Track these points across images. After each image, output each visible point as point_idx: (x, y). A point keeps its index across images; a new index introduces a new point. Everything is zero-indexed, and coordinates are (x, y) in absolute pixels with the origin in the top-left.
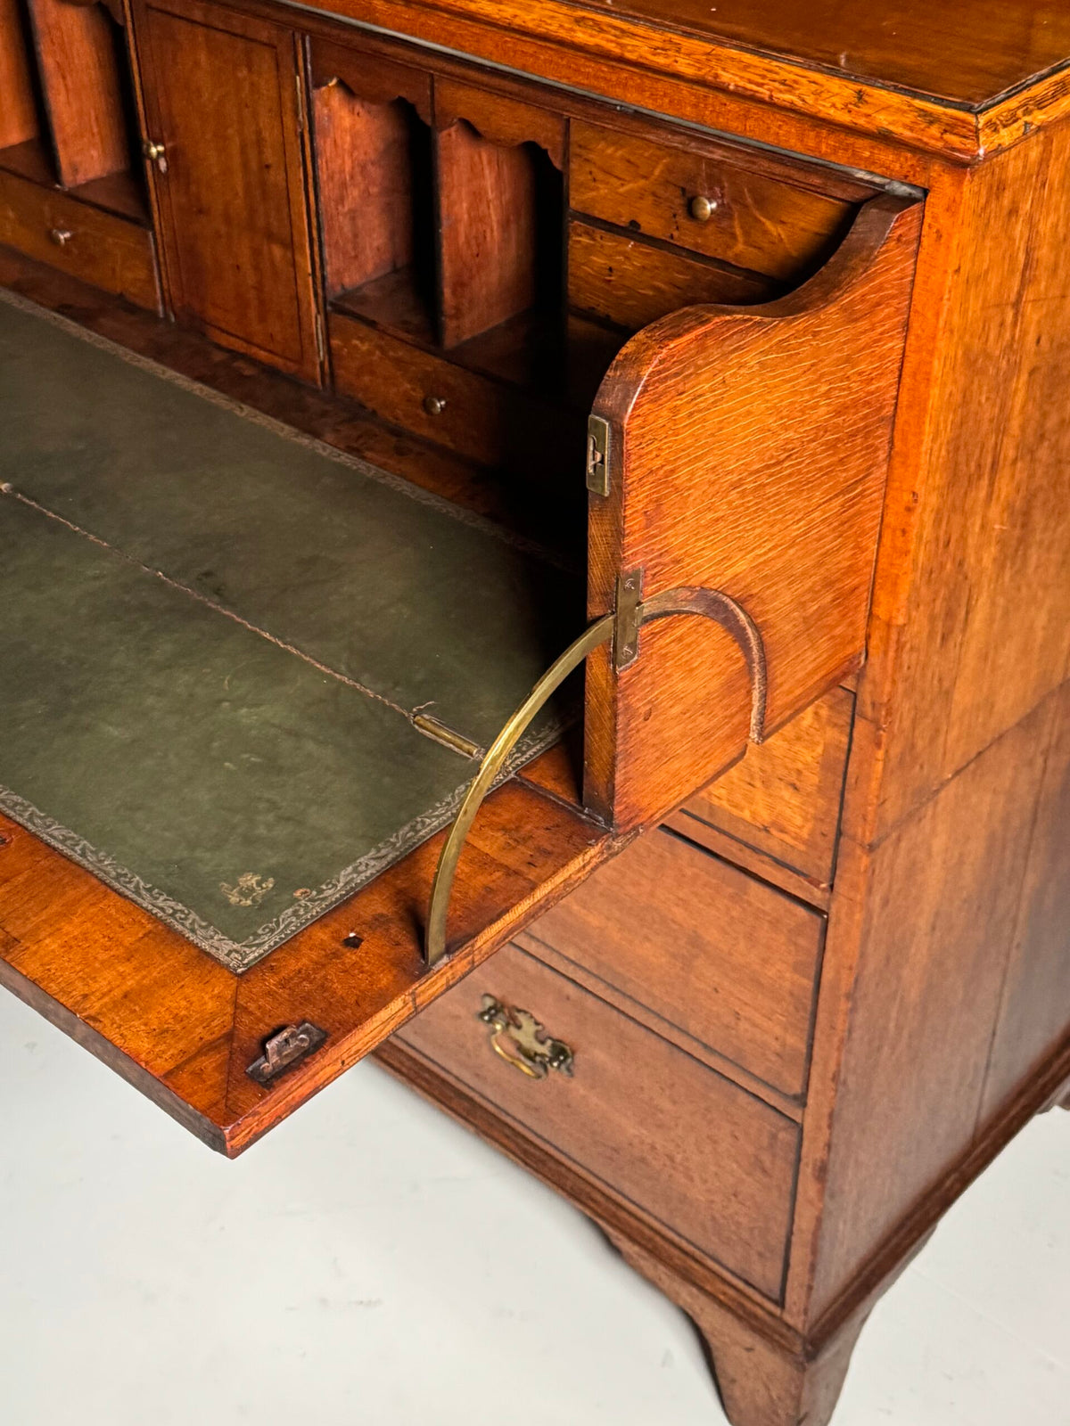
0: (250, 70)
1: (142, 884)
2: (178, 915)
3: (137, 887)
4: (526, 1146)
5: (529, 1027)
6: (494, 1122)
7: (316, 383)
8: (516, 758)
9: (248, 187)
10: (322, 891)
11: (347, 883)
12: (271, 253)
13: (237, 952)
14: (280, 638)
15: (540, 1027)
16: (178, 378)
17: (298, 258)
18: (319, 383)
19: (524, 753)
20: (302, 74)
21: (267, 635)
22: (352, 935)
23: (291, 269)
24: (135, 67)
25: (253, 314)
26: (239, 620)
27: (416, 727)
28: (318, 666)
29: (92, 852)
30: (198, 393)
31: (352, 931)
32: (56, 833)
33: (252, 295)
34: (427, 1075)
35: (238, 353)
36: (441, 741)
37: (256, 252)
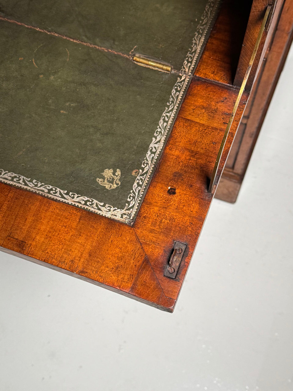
1: (62, 191)
2: (88, 203)
3: (60, 194)
8: (190, 67)
10: (143, 169)
11: (152, 161)
13: (125, 214)
14: (45, 29)
19: (191, 62)
21: (38, 29)
22: (169, 188)
26: (19, 24)
27: (135, 62)
28: (72, 40)
29: (29, 181)
31: (168, 185)
32: (6, 176)
36: (151, 67)
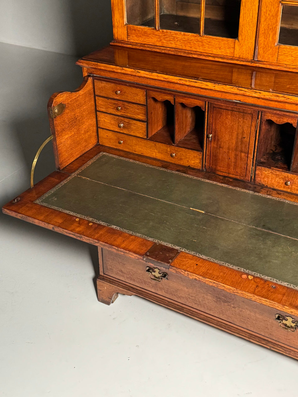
0: (243, 119)
4: (285, 349)
5: (290, 319)
6: (274, 344)
7: (249, 181)
9: (237, 143)
12: (241, 155)
15: (294, 320)
16: (217, 183)
17: (249, 155)
18: (250, 181)
20: (260, 119)
23: (247, 158)
24: (206, 119)
25: (232, 168)
30: (224, 186)
33: (233, 164)
34: (254, 336)
35: (225, 176)
37: (236, 155)
